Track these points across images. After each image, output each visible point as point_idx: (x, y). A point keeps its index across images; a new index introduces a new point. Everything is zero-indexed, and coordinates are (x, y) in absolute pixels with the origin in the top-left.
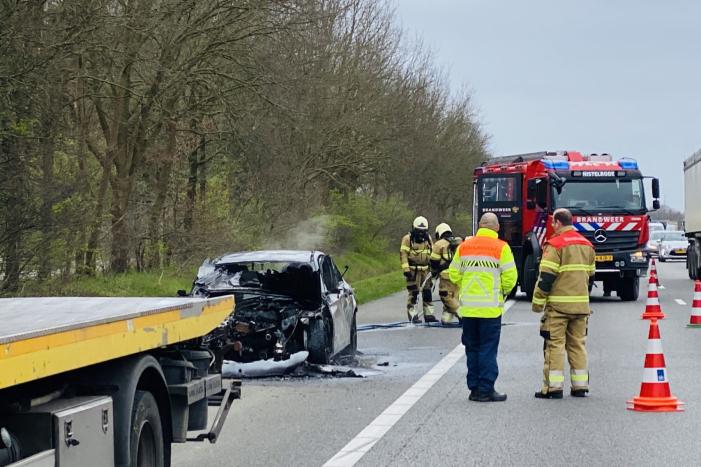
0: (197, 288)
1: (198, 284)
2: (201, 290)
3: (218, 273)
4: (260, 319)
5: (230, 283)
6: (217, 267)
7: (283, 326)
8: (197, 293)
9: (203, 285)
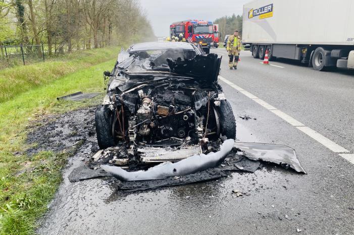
0: (118, 71)
1: (119, 68)
2: (122, 73)
3: (132, 58)
4: (177, 102)
5: (143, 67)
6: (131, 54)
7: (196, 107)
8: (119, 75)
9: (122, 69)
